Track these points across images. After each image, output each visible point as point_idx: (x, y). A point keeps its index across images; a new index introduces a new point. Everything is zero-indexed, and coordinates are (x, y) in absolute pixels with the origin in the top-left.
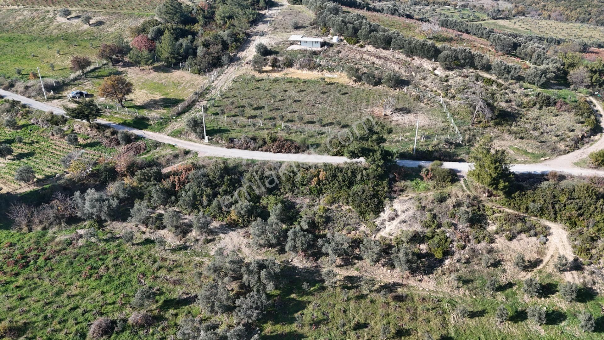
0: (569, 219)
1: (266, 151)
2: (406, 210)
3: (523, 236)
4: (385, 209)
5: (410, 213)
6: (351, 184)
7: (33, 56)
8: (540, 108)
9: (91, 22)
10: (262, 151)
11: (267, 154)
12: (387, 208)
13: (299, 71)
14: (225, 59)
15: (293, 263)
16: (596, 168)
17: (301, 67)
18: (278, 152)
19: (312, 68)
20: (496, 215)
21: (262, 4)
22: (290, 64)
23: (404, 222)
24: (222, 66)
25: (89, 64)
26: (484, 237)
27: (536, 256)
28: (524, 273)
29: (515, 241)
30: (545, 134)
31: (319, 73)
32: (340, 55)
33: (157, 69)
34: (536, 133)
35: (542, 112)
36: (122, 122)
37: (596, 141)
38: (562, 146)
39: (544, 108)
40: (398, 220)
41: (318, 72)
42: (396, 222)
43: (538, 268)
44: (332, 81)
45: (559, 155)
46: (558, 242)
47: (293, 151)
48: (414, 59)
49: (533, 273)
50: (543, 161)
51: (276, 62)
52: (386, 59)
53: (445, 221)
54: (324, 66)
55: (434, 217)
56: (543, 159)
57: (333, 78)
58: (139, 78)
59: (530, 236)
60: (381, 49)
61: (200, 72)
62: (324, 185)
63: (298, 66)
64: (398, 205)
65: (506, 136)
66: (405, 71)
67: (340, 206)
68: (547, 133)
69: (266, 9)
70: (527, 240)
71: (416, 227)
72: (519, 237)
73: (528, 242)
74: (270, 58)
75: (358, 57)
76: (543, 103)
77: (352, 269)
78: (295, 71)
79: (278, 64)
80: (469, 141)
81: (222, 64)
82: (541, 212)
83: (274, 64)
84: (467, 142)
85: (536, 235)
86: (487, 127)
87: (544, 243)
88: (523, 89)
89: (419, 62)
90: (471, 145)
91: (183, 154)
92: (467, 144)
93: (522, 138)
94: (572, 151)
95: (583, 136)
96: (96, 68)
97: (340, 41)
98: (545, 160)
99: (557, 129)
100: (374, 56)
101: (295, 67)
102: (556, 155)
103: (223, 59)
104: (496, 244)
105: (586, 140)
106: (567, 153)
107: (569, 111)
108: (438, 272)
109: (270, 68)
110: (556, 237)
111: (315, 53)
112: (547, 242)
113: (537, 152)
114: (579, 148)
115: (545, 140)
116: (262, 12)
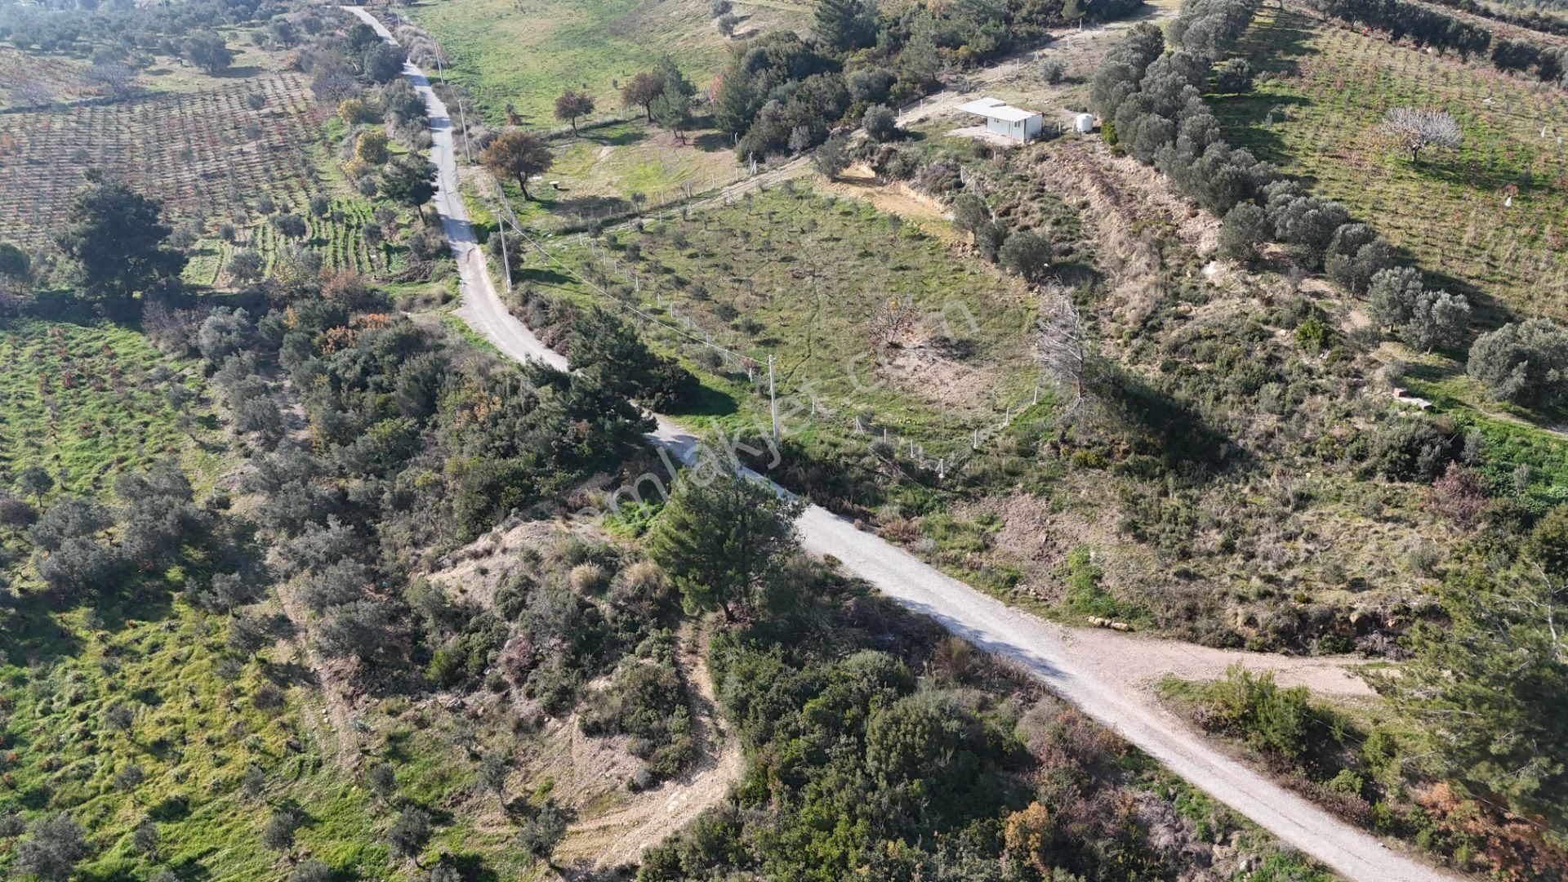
3: (626, 743)
5: (510, 560)
8: (1364, 475)
9: (741, 31)
10: (536, 334)
12: (495, 531)
13: (909, 193)
14: (796, 136)
16: (1206, 726)
17: (923, 183)
18: (549, 346)
19: (935, 190)
21: (1069, 9)
22: (906, 172)
23: (484, 572)
24: (789, 153)
29: (597, 742)
30: (1236, 559)
31: (939, 207)
32: (1037, 167)
33: (701, 141)
34: (1210, 541)
36: (482, 222)
39: (1380, 479)
40: (481, 562)
41: (940, 202)
42: (473, 566)
45: (1180, 638)
46: (671, 808)
48: (1195, 216)
49: (512, 830)
50: (1090, 626)
51: (889, 161)
52: (1123, 199)
56: (1099, 620)
58: (649, 153)
59: (633, 752)
63: (920, 179)
64: (517, 534)
65: (1111, 513)
66: (1121, 244)
68: (1251, 556)
69: (1076, 25)
70: (619, 756)
72: (615, 739)
73: (613, 764)
74: (886, 146)
76: (1384, 455)
78: (907, 191)
79: (888, 167)
80: (973, 481)
81: (789, 148)
82: (741, 711)
83: (881, 167)
84: (964, 483)
85: (644, 755)
86: (1094, 467)
87: (635, 788)
88: (1397, 391)
89: (1200, 227)
90: (966, 496)
91: (439, 300)
92: (959, 489)
93: (1141, 538)
94: (1252, 650)
95: (1370, 622)
96: (617, 122)
97: (1096, 130)
98: (1102, 625)
99: (1307, 560)
100: (1104, 184)
101: (912, 182)
102: (1175, 631)
103: (794, 134)
104: (559, 725)
105: (1376, 639)
106: (1222, 646)
107: (1466, 519)
108: (391, 702)
109: (872, 174)
110: (684, 797)
111: (985, 152)
112: (647, 793)
113: (1121, 597)
114: (1305, 653)
115: (1205, 574)
116: (1055, 34)
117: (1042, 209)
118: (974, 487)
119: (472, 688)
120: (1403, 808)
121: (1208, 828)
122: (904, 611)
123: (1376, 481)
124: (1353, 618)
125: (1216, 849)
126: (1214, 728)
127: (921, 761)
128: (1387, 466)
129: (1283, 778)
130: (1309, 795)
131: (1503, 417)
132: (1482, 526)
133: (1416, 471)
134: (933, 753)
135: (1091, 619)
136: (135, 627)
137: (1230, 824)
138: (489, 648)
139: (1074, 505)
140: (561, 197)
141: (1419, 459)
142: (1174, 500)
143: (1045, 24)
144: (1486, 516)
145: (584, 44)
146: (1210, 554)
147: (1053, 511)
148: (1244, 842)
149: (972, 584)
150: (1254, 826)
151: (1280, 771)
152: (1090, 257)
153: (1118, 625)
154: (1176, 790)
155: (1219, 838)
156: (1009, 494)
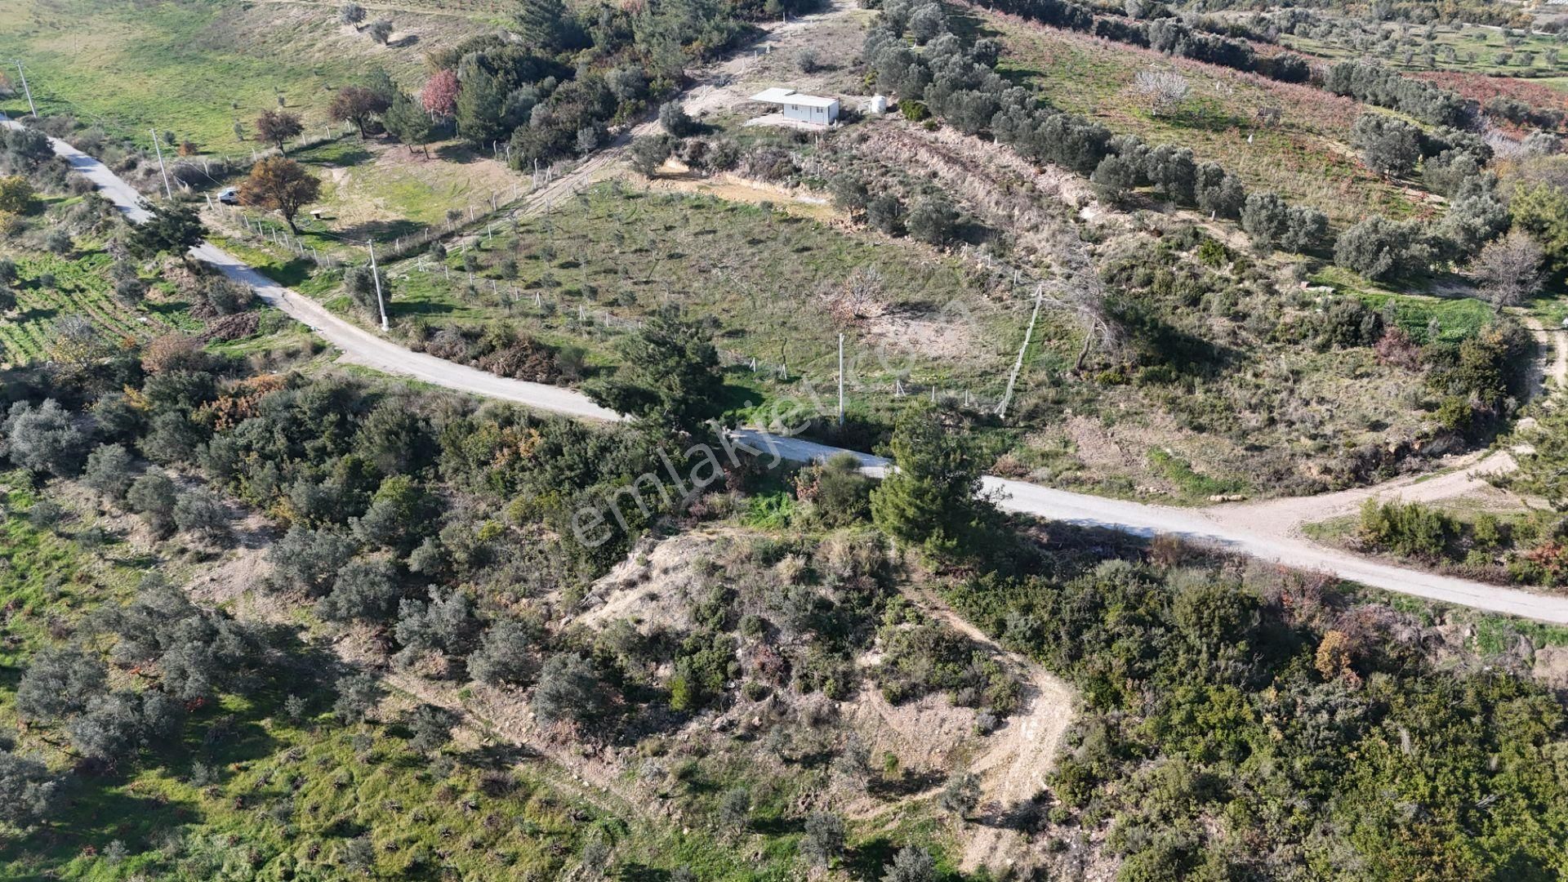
0: (1103, 678)
1: (485, 369)
2: (675, 568)
3: (942, 699)
4: (630, 555)
5: (679, 578)
6: (589, 476)
7: (236, 106)
8: (1323, 348)
9: (393, 38)
10: (476, 366)
11: (484, 376)
12: (634, 556)
13: (745, 182)
14: (584, 138)
15: (336, 647)
16: (1362, 550)
17: (753, 172)
18: (506, 375)
19: (774, 177)
20: (905, 626)
21: (771, 4)
22: (729, 162)
23: (653, 597)
24: (576, 156)
25: (294, 129)
26: (825, 679)
27: (937, 762)
28: (866, 801)
29: (910, 708)
30: (1281, 428)
31: (788, 191)
32: (864, 147)
33: (445, 154)
34: (1253, 420)
35: (1322, 359)
36: (264, 264)
37: (1452, 470)
38: (1311, 470)
39: (1335, 348)
40: (643, 589)
41: (786, 186)
42: (633, 595)
43: (920, 797)
44: (800, 213)
45: (1283, 495)
46: (1031, 737)
47: (542, 376)
48: (1043, 172)
49: (893, 807)
50: (1215, 503)
51: (702, 154)
52: (969, 165)
53: (749, 614)
54: (807, 173)
55: (729, 596)
56: (1219, 498)
57: (810, 207)
58: (394, 171)
59: (957, 704)
60: (975, 137)
61: (523, 166)
62: (523, 469)
63: (747, 169)
64: (665, 553)
65: (1160, 416)
66: (997, 203)
67: (541, 532)
68: (1291, 423)
69: (780, 18)
70: (944, 712)
71: (677, 616)
72: (928, 699)
73: (943, 720)
74: (690, 141)
75: (905, 155)
76: (1335, 331)
77: (454, 691)
78: (738, 180)
79: (702, 160)
80: (1032, 415)
81: (578, 149)
82: (1037, 641)
83: (695, 161)
84: (1025, 418)
85: (974, 704)
86: (1119, 383)
87: (986, 732)
88: (1304, 284)
89: (1053, 182)
90: (1031, 428)
91: (308, 351)
92: (1022, 424)
93: (1200, 429)
94: (1336, 490)
95: (1404, 450)
96: (324, 142)
97: (890, 110)
98: (1223, 501)
99: (1332, 417)
100: (944, 156)
101: (738, 171)
102: (1273, 493)
103: (580, 137)
104: (855, 706)
105: (1412, 462)
106: (1316, 493)
107: (1413, 366)
108: (650, 744)
109: (686, 169)
110: (1034, 724)
111: (803, 138)
112: (998, 733)
113: (1217, 476)
114: (1372, 484)
115: (1267, 443)
116: (765, 27)
117: (901, 182)
118: (1035, 420)
119: (728, 704)
120: (1516, 566)
121: (1428, 617)
122: (1079, 529)
123: (1332, 350)
124: (1392, 449)
125: (1440, 628)
126: (1366, 550)
127: (1235, 627)
128: (1340, 337)
129: (1437, 569)
130: (1459, 574)
131: (1372, 291)
132: (1427, 367)
133: (1361, 337)
134: (1245, 618)
135: (1213, 498)
136: (246, 769)
137: (1441, 610)
138: (727, 662)
139: (1122, 417)
140: (335, 227)
141: (1363, 327)
142: (1199, 395)
143: (751, 18)
144: (1427, 359)
145: (177, 60)
146: (1259, 429)
147: (1108, 426)
148: (1456, 618)
149: (1101, 495)
150: (1455, 606)
151: (1433, 565)
152: (974, 217)
153: (1234, 497)
154: (1388, 598)
155: (1438, 621)
156: (1065, 420)
